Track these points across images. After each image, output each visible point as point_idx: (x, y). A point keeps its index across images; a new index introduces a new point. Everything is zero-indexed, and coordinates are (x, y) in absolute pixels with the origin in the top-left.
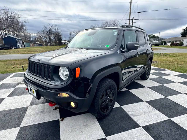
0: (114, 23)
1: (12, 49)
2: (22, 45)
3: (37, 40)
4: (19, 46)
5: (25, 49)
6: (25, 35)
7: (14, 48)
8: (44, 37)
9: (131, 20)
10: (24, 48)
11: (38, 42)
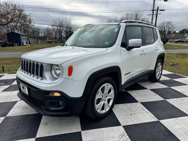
0: (137, 15)
1: (14, 46)
2: (26, 42)
3: (46, 36)
4: (23, 42)
5: (29, 47)
6: (33, 31)
7: (18, 45)
8: (54, 33)
9: (154, 11)
10: (29, 45)
11: (47, 39)
